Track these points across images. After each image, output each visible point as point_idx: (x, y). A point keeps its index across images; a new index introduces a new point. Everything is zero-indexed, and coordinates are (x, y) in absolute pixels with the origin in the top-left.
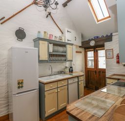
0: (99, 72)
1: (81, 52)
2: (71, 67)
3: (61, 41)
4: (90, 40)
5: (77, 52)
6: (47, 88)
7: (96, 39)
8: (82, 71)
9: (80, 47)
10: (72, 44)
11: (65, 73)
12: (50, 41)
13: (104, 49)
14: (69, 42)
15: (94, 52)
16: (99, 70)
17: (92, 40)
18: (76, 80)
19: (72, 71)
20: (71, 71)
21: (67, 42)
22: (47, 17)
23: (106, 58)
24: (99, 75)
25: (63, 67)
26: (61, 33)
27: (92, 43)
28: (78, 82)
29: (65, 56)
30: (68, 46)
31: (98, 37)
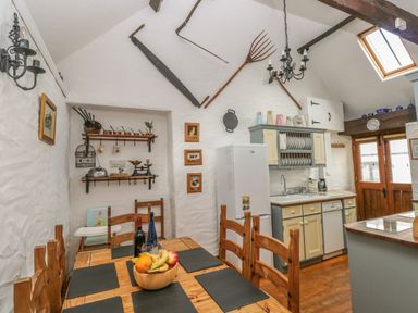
0: (395, 192)
1: (343, 146)
2: (323, 180)
3: (301, 126)
4: (366, 118)
5: (333, 146)
6: (286, 213)
7: (383, 115)
8: (348, 189)
9: (340, 133)
10: (323, 131)
11: (308, 192)
12: (281, 129)
13: (405, 137)
14: (316, 126)
15: (379, 144)
16: (392, 188)
17: (372, 116)
18: (339, 205)
19: (325, 187)
20: (322, 187)
21: (311, 126)
22: (271, 81)
23: (412, 158)
24: (395, 200)
25: (304, 180)
26: (296, 108)
27: (373, 125)
28: (343, 210)
29: (308, 156)
30: (315, 135)
31: (386, 110)
